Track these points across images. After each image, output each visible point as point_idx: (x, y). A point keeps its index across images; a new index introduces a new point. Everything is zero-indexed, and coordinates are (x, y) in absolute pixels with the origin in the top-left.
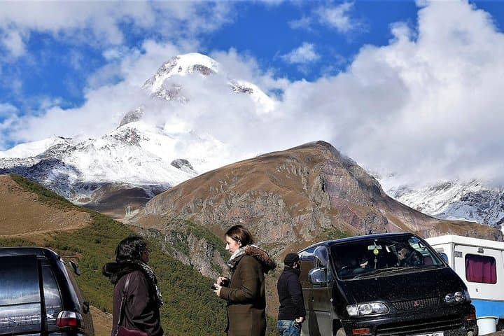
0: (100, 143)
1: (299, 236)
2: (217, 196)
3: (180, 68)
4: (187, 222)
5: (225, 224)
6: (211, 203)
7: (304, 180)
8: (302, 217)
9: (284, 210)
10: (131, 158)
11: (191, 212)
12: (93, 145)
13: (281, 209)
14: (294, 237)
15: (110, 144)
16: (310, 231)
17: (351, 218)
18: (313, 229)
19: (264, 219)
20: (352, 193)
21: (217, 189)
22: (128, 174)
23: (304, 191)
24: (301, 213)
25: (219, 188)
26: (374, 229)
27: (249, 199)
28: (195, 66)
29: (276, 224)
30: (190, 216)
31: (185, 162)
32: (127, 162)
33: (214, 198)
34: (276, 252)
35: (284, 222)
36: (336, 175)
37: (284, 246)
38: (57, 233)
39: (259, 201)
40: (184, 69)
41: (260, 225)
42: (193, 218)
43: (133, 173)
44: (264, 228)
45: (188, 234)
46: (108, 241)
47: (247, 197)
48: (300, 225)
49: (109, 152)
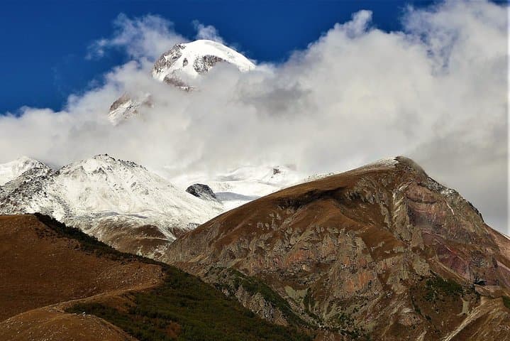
0: (92, 165)
1: (387, 288)
2: (270, 235)
3: (185, 61)
4: (233, 271)
5: (282, 273)
6: (262, 245)
7: (384, 211)
8: (389, 261)
9: (364, 252)
10: (134, 184)
11: (234, 257)
12: (82, 168)
13: (359, 251)
14: (380, 287)
15: (106, 167)
16: (401, 279)
17: (451, 261)
18: (405, 277)
19: (336, 264)
20: (450, 227)
21: (267, 225)
22: (132, 206)
23: (386, 225)
24: (387, 256)
25: (270, 224)
26: (481, 274)
27: (315, 238)
28: (205, 58)
29: (354, 272)
30: (233, 263)
31: (206, 188)
32: (130, 190)
33: (266, 237)
34: (356, 310)
35: (365, 268)
36: (426, 203)
37: (366, 301)
38: (132, 294)
39: (328, 240)
40: (191, 62)
41: (331, 272)
42: (237, 265)
43: (139, 205)
44: (337, 278)
45: (237, 287)
46: (196, 304)
47: (312, 235)
48: (387, 272)
49: (104, 176)
